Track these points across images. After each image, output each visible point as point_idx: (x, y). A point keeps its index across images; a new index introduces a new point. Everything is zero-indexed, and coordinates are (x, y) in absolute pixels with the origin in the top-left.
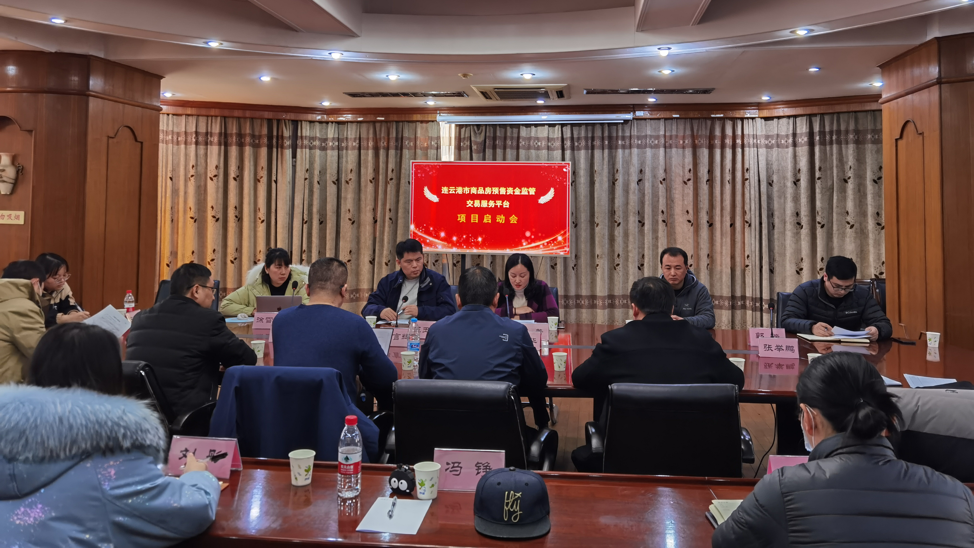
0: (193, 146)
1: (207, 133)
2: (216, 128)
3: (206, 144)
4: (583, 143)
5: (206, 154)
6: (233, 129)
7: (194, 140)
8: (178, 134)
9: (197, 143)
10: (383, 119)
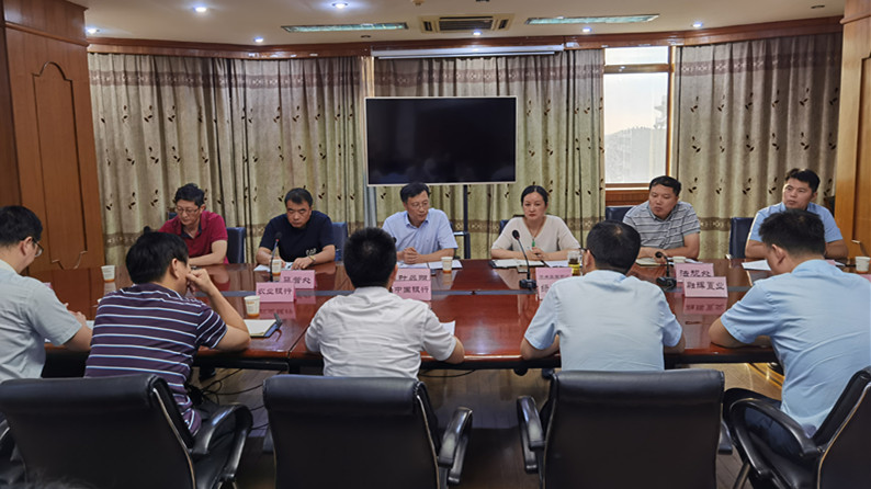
0: (124, 86)
1: (136, 73)
2: (146, 67)
3: (137, 84)
4: (517, 74)
5: (138, 94)
6: (164, 68)
7: (124, 80)
8: (107, 74)
9: (127, 83)
10: (316, 55)
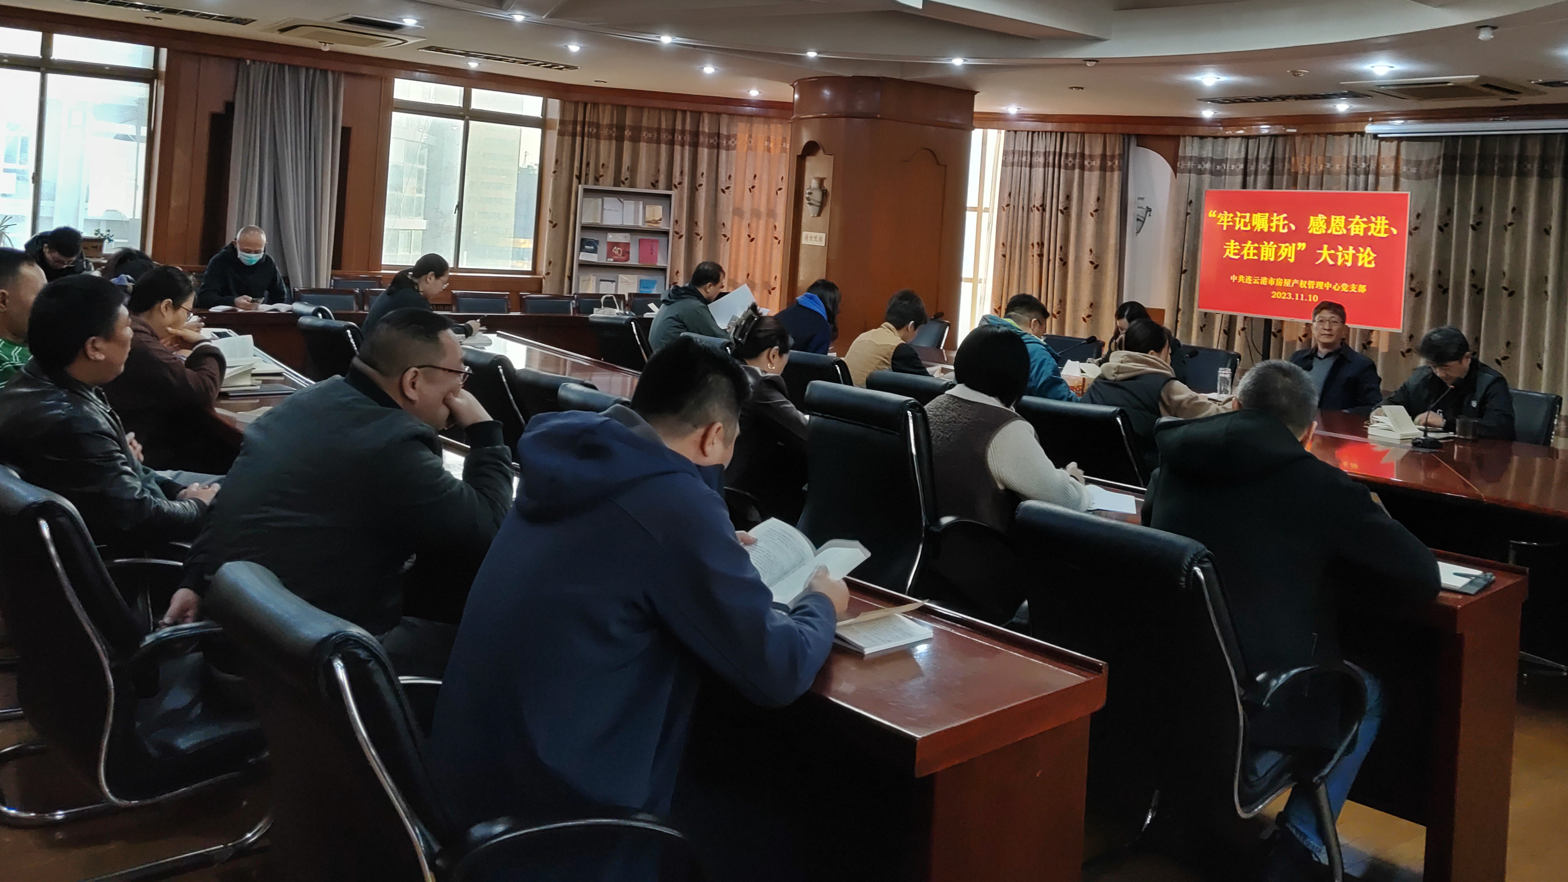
10: (1295, 131)
